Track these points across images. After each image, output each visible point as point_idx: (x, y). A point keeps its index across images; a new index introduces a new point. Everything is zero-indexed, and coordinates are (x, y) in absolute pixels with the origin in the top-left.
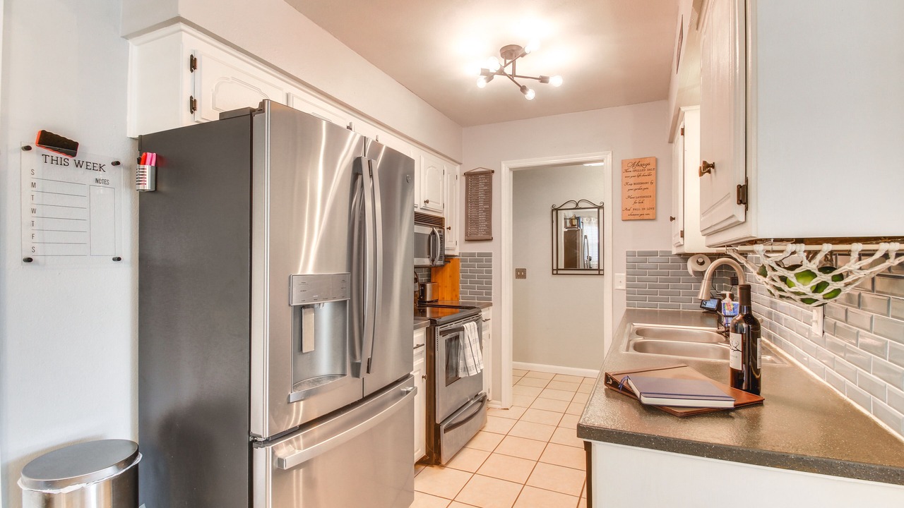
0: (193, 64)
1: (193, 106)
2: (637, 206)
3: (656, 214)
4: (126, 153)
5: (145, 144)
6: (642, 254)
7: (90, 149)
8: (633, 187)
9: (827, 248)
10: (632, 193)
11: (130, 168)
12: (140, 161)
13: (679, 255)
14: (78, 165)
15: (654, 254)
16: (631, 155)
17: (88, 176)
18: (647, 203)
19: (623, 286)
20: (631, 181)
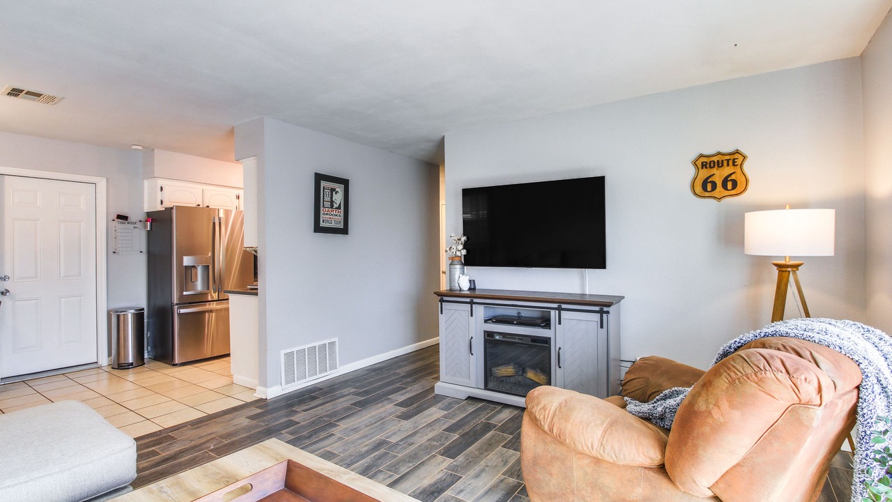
0: (162, 189)
1: (162, 202)
4: (143, 217)
5: (149, 214)
7: (132, 218)
11: (144, 222)
12: (146, 221)
14: (128, 223)
17: (131, 226)
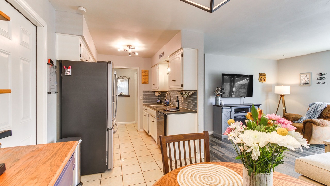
0: (81, 45)
1: (81, 55)
2: (145, 81)
3: (148, 83)
6: (146, 91)
8: (144, 76)
9: (189, 91)
10: (144, 78)
13: (153, 92)
15: (148, 91)
16: (143, 69)
17: (54, 71)
18: (147, 80)
19: (142, 99)
20: (144, 75)
